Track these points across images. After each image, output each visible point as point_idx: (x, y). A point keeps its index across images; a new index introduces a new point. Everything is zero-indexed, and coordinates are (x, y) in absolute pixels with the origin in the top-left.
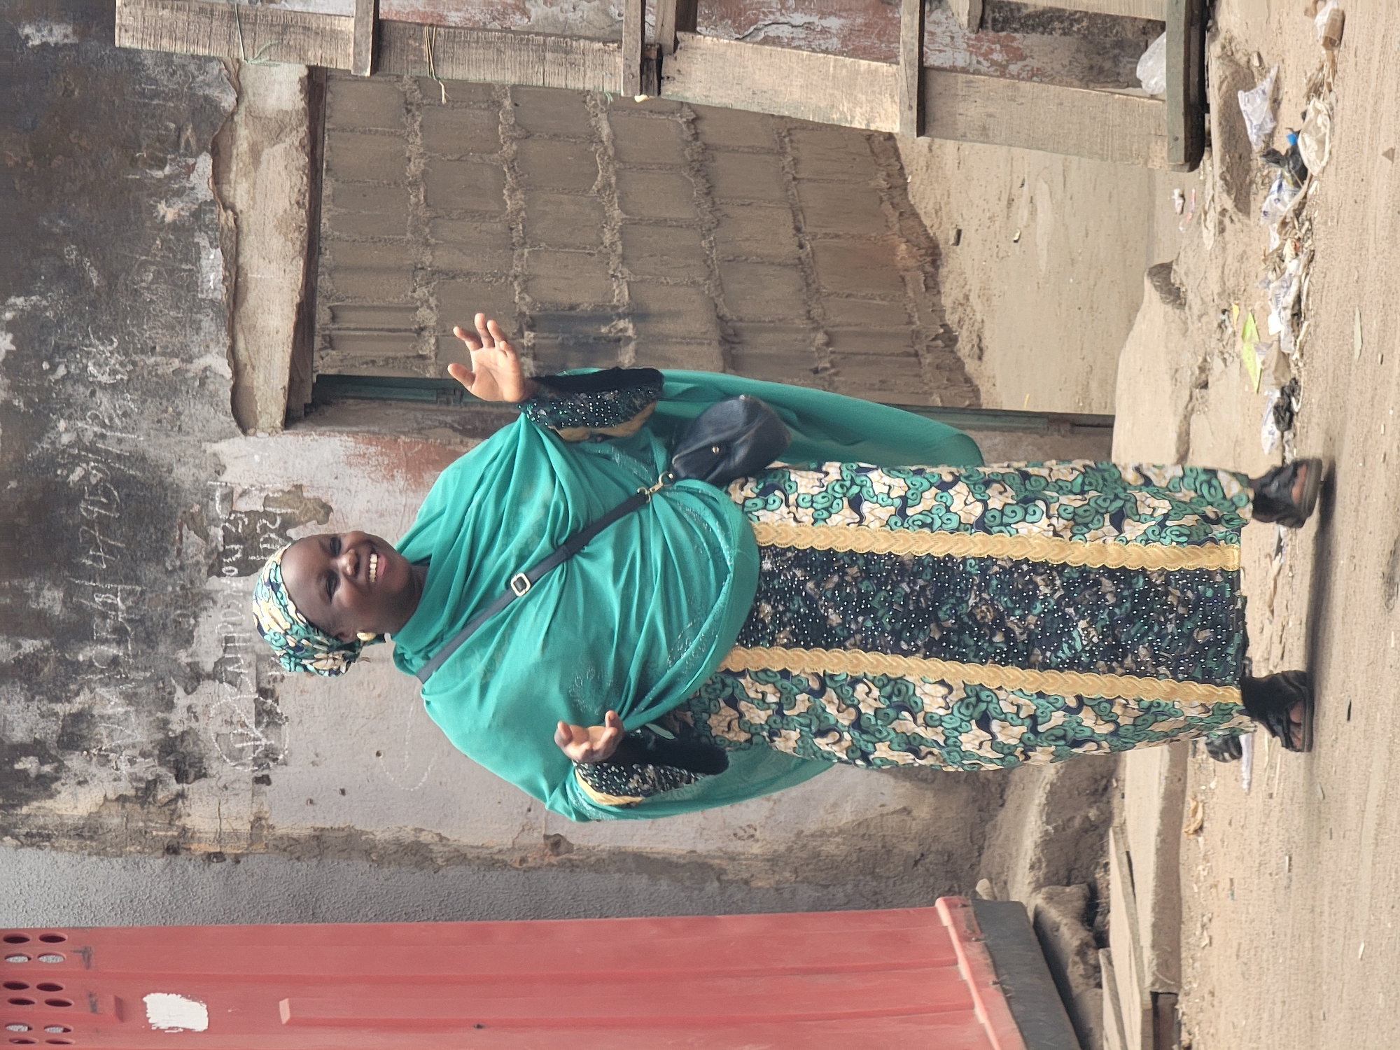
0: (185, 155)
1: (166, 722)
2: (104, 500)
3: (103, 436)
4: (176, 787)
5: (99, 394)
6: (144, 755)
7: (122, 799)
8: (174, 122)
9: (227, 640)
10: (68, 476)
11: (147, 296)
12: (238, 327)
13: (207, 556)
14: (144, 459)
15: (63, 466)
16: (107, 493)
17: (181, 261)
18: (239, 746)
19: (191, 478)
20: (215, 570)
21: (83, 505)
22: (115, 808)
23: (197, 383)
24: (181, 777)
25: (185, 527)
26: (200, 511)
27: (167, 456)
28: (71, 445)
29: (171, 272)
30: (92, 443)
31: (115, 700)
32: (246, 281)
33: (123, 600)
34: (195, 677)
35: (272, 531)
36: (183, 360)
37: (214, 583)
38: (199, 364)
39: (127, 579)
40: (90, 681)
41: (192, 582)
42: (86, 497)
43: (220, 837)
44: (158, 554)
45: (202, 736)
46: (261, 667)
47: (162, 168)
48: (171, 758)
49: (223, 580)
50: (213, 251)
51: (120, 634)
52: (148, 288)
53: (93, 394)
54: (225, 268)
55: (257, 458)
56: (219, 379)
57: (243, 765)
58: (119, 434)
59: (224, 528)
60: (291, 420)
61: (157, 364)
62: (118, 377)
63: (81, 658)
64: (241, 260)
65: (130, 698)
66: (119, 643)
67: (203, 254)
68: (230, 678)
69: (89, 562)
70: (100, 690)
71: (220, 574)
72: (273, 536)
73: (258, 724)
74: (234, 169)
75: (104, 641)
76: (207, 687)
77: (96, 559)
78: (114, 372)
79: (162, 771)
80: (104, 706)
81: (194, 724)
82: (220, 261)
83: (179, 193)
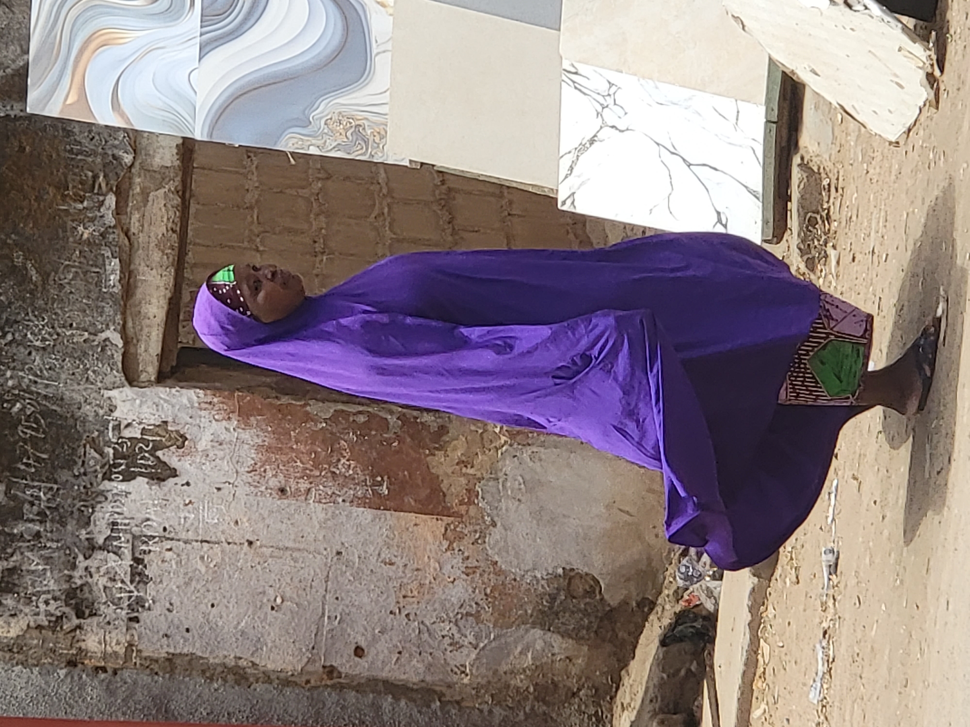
0: (98, 194)
1: (70, 577)
2: (35, 426)
3: (36, 382)
4: (76, 621)
5: (34, 353)
6: (55, 599)
7: (39, 627)
8: (92, 171)
9: (114, 524)
10: (11, 408)
11: (68, 289)
12: (128, 312)
13: (102, 467)
14: (62, 399)
15: (8, 401)
16: (37, 421)
17: (92, 266)
18: (119, 595)
19: (93, 414)
20: (107, 477)
21: (20, 428)
22: (35, 633)
23: (99, 349)
24: (80, 615)
25: (88, 446)
26: (98, 436)
27: (79, 398)
28: (13, 388)
29: (85, 273)
30: (28, 386)
31: (37, 560)
32: (135, 281)
33: (45, 494)
34: (91, 548)
35: (146, 452)
36: (90, 334)
37: (107, 485)
38: (103, 336)
39: (48, 480)
40: (20, 547)
41: (91, 484)
42: (23, 423)
43: (105, 656)
44: (69, 464)
45: (95, 588)
46: (136, 543)
47: (82, 202)
48: (73, 602)
49: (115, 484)
50: (114, 260)
51: (42, 517)
52: (69, 283)
53: (30, 353)
54: (121, 272)
55: (138, 402)
56: (114, 348)
57: (122, 609)
58: (46, 382)
59: (114, 448)
60: (162, 378)
61: (73, 335)
62: (47, 343)
63: (15, 531)
64: (132, 267)
65: (48, 560)
66: (41, 522)
67: (107, 262)
68: (115, 549)
69: (23, 467)
70: (29, 554)
71: (110, 480)
72: (147, 455)
73: (132, 582)
74: (130, 204)
75: (32, 521)
76: (99, 555)
77: (28, 465)
78: (44, 340)
79: (67, 610)
80: (30, 564)
81: (90, 580)
82: (118, 267)
83: (92, 220)
